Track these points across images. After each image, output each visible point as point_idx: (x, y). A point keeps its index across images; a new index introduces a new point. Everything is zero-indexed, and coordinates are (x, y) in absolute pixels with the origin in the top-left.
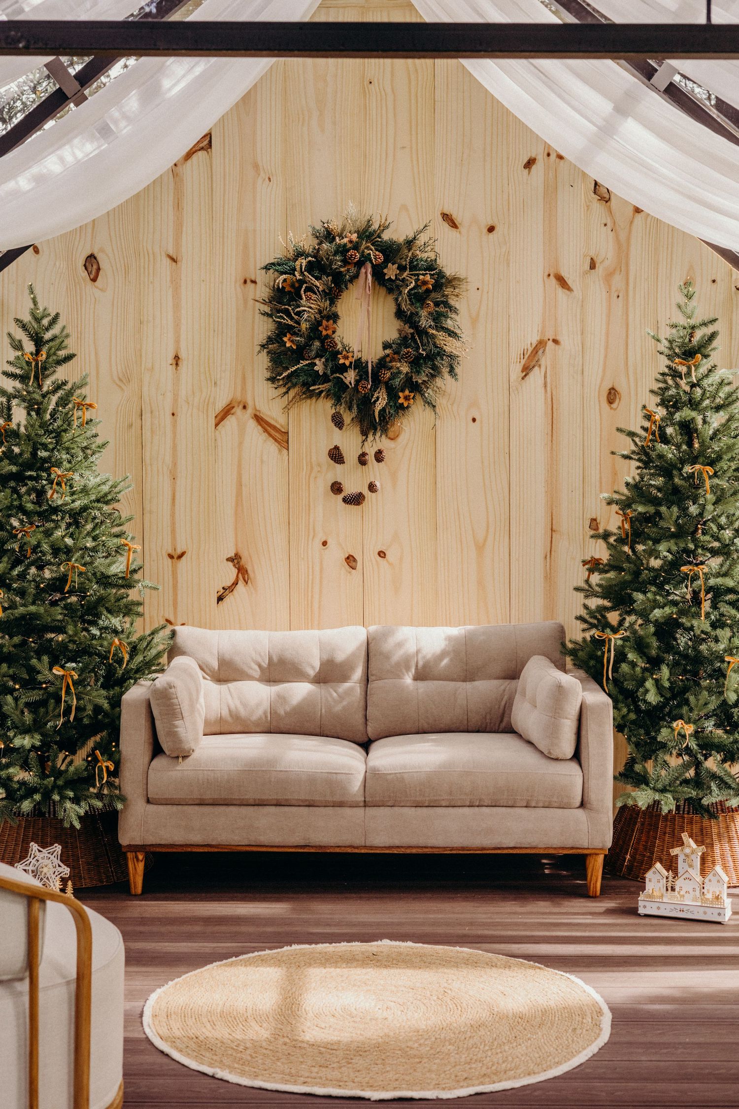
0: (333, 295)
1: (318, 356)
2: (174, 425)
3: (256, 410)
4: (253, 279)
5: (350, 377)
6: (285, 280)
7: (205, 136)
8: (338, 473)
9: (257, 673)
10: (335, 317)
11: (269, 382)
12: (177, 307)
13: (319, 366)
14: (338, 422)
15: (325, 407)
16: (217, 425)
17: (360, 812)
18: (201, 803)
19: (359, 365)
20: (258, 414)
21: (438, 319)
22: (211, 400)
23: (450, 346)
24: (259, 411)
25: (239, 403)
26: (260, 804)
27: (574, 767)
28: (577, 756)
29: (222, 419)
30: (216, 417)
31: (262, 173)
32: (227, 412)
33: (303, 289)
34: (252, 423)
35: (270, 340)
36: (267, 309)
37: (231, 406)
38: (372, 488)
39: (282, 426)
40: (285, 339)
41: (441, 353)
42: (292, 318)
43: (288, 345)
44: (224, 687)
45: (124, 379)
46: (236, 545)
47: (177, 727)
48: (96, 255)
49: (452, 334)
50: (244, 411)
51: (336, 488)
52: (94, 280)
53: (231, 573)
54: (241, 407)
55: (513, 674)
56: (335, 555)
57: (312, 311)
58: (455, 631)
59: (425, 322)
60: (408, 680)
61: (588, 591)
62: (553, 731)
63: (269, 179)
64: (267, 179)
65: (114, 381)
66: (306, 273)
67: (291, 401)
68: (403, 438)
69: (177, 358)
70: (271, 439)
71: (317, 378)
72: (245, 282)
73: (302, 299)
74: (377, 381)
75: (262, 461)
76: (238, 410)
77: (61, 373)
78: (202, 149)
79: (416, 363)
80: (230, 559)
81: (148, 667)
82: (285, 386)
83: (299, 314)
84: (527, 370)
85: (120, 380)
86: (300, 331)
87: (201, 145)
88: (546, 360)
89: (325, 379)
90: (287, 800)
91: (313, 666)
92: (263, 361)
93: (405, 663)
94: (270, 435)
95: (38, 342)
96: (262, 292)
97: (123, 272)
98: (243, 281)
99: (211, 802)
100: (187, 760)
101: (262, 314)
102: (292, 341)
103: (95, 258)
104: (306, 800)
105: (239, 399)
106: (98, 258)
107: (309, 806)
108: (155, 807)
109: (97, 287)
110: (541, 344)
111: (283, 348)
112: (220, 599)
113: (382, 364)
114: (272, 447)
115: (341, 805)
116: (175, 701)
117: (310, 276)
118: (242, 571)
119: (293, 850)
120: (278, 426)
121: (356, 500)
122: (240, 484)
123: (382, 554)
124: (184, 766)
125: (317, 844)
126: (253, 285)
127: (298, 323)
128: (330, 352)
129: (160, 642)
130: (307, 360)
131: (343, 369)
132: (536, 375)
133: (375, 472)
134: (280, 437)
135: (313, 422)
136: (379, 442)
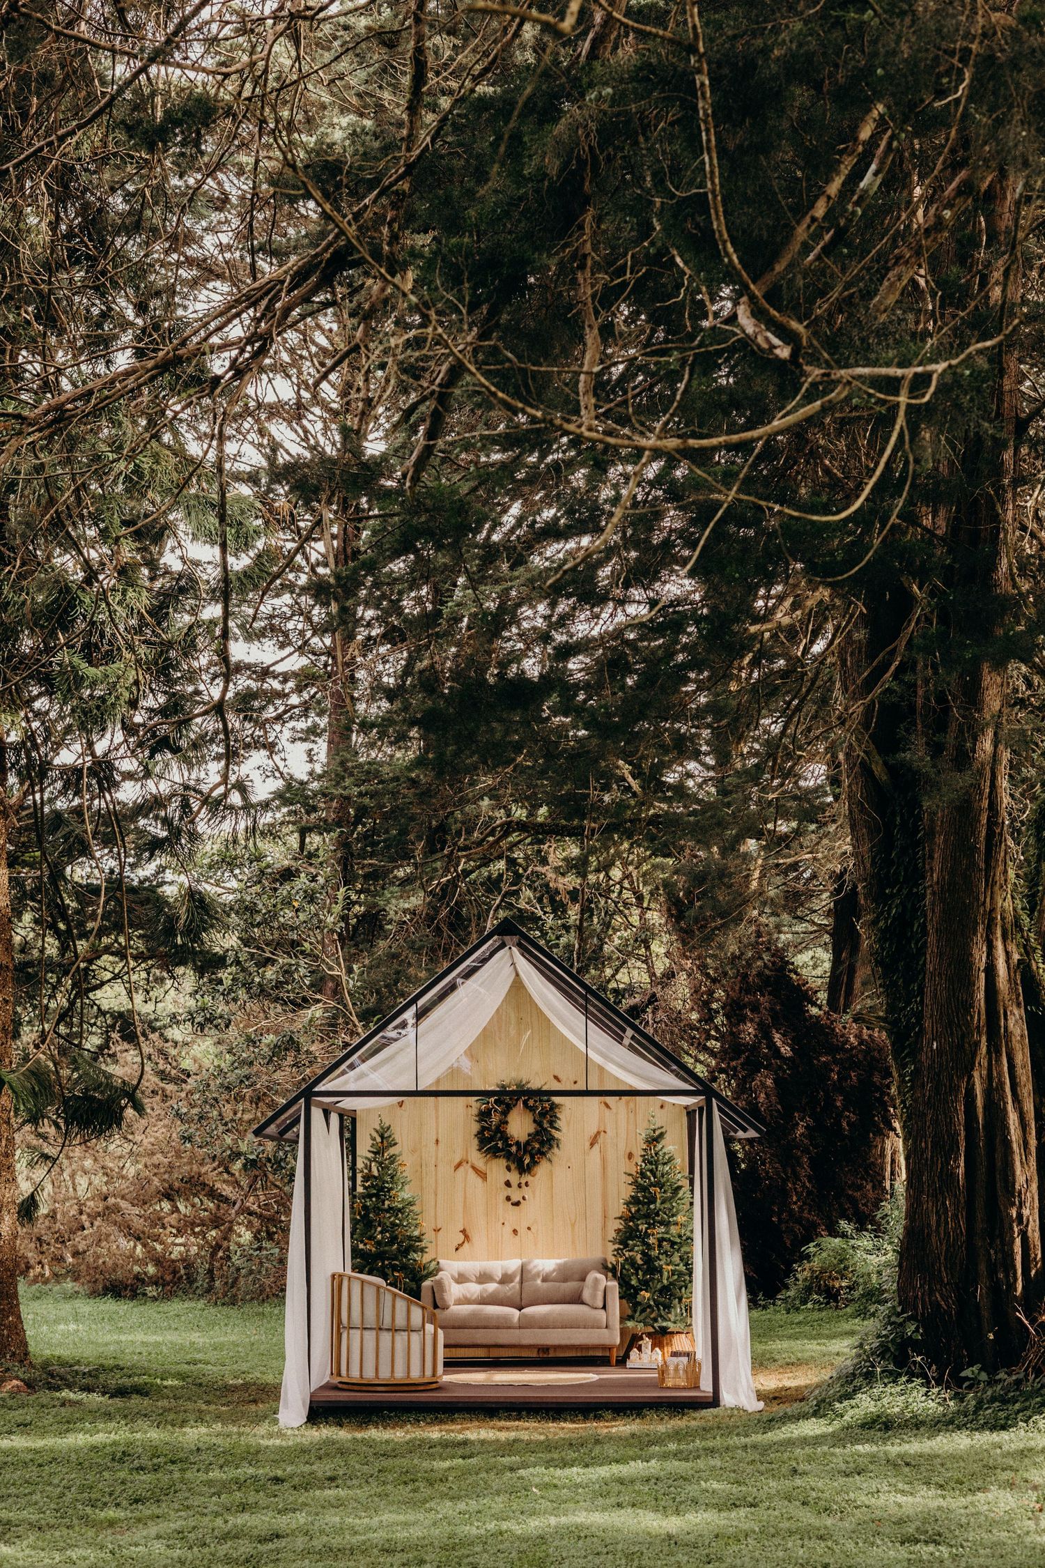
0: (505, 1113)
1: (500, 1140)
2: (436, 1171)
3: (472, 1164)
4: (471, 1106)
5: (514, 1149)
6: (485, 1108)
8: (509, 1191)
9: (474, 1280)
10: (507, 1123)
11: (479, 1151)
12: (437, 1119)
13: (500, 1144)
14: (509, 1169)
15: (503, 1163)
16: (455, 1170)
17: (517, 1331)
18: (454, 1328)
19: (518, 1143)
21: (551, 1123)
22: (453, 1158)
23: (556, 1134)
24: (474, 1164)
25: (465, 1160)
26: (477, 1327)
27: (602, 1312)
28: (604, 1307)
29: (458, 1168)
30: (455, 1167)
31: (474, 1059)
32: (459, 1165)
33: (493, 1112)
34: (470, 1170)
35: (478, 1133)
36: (477, 1119)
37: (462, 1162)
38: (524, 1198)
39: (484, 1171)
40: (485, 1133)
41: (553, 1138)
42: (488, 1124)
43: (486, 1135)
44: (462, 1285)
45: (414, 1151)
46: (464, 1224)
47: (444, 1297)
49: (558, 1130)
50: (467, 1164)
51: (508, 1199)
52: (401, 1106)
53: (462, 1237)
54: (466, 1162)
55: (583, 1280)
56: (508, 1229)
57: (497, 1120)
58: (560, 1261)
59: (546, 1125)
60: (539, 1282)
61: (614, 1242)
62: (594, 1296)
63: (478, 1061)
65: (409, 1151)
66: (494, 1105)
67: (488, 1160)
68: (538, 1176)
69: (437, 1141)
70: (479, 1177)
71: (499, 1150)
73: (492, 1115)
74: (525, 1151)
75: (475, 1187)
76: (465, 1164)
77: (392, 1151)
79: (542, 1143)
80: (461, 1231)
81: (430, 1274)
82: (485, 1153)
83: (491, 1122)
84: (592, 1145)
86: (491, 1129)
88: (600, 1140)
89: (503, 1150)
90: (488, 1327)
91: (498, 1276)
92: (476, 1142)
93: (538, 1274)
94: (479, 1175)
95: (382, 1137)
96: (475, 1111)
98: (467, 1107)
99: (457, 1327)
100: (448, 1311)
101: (475, 1121)
102: (488, 1134)
104: (495, 1327)
107: (497, 1329)
109: (402, 1110)
110: (599, 1133)
111: (484, 1137)
112: (458, 1248)
113: (528, 1143)
114: (480, 1180)
115: (509, 1328)
116: (442, 1288)
117: (496, 1106)
118: (467, 1237)
120: (482, 1171)
121: (517, 1204)
122: (465, 1197)
123: (529, 1228)
126: (471, 1109)
127: (491, 1125)
128: (505, 1138)
129: (434, 1265)
130: (495, 1142)
131: (511, 1145)
132: (596, 1147)
133: (526, 1192)
134: (483, 1175)
135: (498, 1170)
136: (526, 1178)
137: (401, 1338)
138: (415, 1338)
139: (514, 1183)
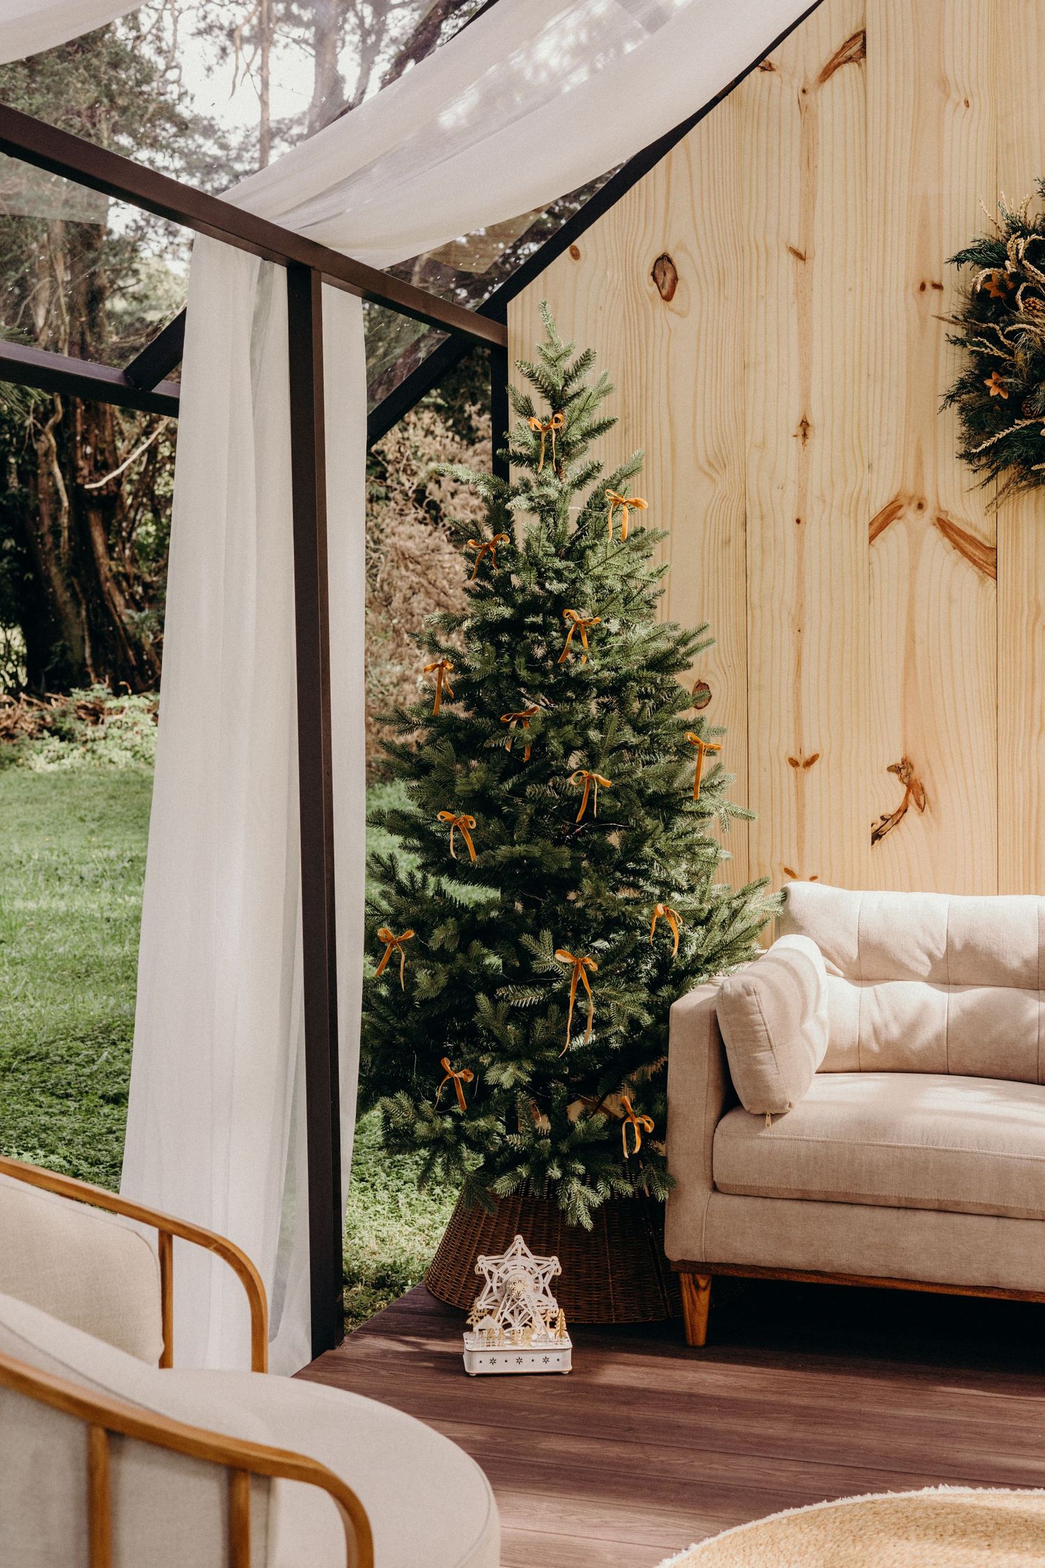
2: (800, 538)
3: (940, 510)
4: (937, 281)
6: (988, 278)
7: (854, 37)
9: (925, 968)
11: (964, 461)
12: (805, 338)
16: (872, 538)
18: (805, 1198)
20: (943, 517)
22: (864, 493)
24: (947, 513)
25: (911, 498)
26: (909, 1206)
29: (881, 528)
30: (871, 524)
31: (954, 95)
32: (889, 515)
33: (1019, 292)
34: (934, 534)
35: (963, 386)
36: (960, 332)
37: (897, 504)
39: (986, 538)
40: (988, 383)
42: (1001, 346)
43: (993, 392)
44: (867, 991)
45: (716, 464)
46: (905, 744)
47: (760, 1063)
48: (671, 256)
50: (920, 512)
52: (668, 298)
53: (894, 792)
54: (914, 505)
57: (1038, 331)
63: (967, 103)
64: (963, 104)
65: (700, 468)
66: (1025, 262)
67: (1001, 493)
69: (805, 424)
70: (966, 559)
72: (923, 287)
73: (1017, 309)
75: (950, 599)
76: (909, 513)
77: (595, 451)
78: (850, 59)
80: (895, 769)
81: (728, 952)
82: (990, 467)
83: (1012, 336)
85: (710, 464)
86: (1013, 366)
87: (848, 53)
90: (957, 1203)
92: (951, 424)
94: (965, 553)
95: (557, 399)
96: (953, 303)
97: (716, 284)
98: (918, 286)
99: (822, 1197)
100: (780, 1122)
101: (954, 343)
102: (1001, 386)
103: (670, 261)
104: (991, 1206)
105: (911, 491)
106: (675, 261)
107: (998, 1217)
108: (728, 1198)
109: (671, 310)
111: (984, 400)
112: (877, 836)
114: (968, 574)
116: (757, 1017)
117: (1033, 268)
118: (914, 789)
119: (969, 1293)
120: (979, 537)
122: (911, 639)
124: (775, 1131)
125: (1013, 1286)
126: (937, 291)
127: (1011, 353)
129: (759, 905)
130: (1027, 418)
134: (982, 557)
135: (1036, 528)
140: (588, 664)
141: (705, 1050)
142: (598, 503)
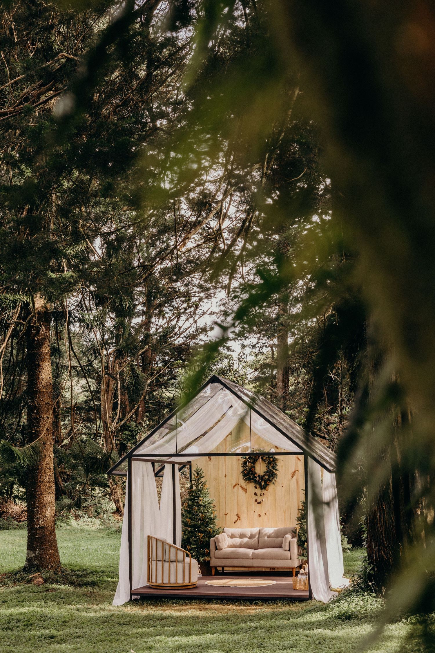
0: (254, 463)
1: (251, 474)
2: (225, 488)
3: (241, 485)
4: (240, 460)
5: (258, 479)
6: (244, 460)
7: (230, 433)
8: (256, 497)
9: (238, 537)
10: (254, 467)
11: (243, 480)
12: (225, 466)
13: (251, 477)
14: (256, 487)
15: (253, 485)
16: (233, 488)
17: (251, 560)
18: (224, 558)
19: (259, 476)
21: (273, 467)
22: (232, 483)
23: (276, 472)
26: (234, 558)
27: (289, 552)
28: (289, 550)
32: (235, 486)
33: (247, 462)
34: (240, 488)
35: (243, 471)
36: (242, 466)
38: (262, 500)
40: (245, 471)
41: (275, 474)
42: (246, 468)
44: (232, 539)
45: (216, 479)
46: (237, 512)
47: (220, 545)
49: (277, 470)
50: (239, 485)
51: (256, 501)
52: (210, 460)
53: (236, 518)
55: (284, 537)
56: (256, 514)
57: (250, 466)
58: (276, 529)
59: (270, 468)
60: (266, 538)
64: (242, 440)
65: (214, 480)
67: (247, 483)
68: (269, 490)
69: (226, 475)
72: (238, 460)
73: (248, 464)
74: (262, 480)
75: (242, 495)
76: (237, 485)
77: (203, 480)
78: (230, 435)
79: (269, 476)
80: (236, 515)
81: (217, 534)
82: (246, 481)
84: (292, 477)
86: (248, 470)
88: (296, 474)
89: (252, 479)
90: (239, 558)
91: (248, 535)
92: (241, 475)
93: (266, 535)
94: (243, 490)
95: (198, 474)
96: (241, 462)
97: (215, 459)
99: (226, 558)
105: (238, 483)
107: (242, 559)
108: (216, 559)
109: (210, 462)
110: (295, 471)
111: (245, 473)
112: (234, 523)
113: (264, 476)
114: (244, 492)
115: (248, 559)
116: (219, 539)
117: (249, 460)
118: (239, 517)
120: (245, 488)
121: (260, 503)
122: (238, 500)
123: (265, 514)
124: (221, 551)
125: (244, 566)
128: (254, 473)
129: (220, 530)
130: (249, 476)
131: (256, 477)
132: (294, 477)
133: (264, 498)
134: (245, 490)
135: (251, 487)
136: (264, 491)
137: (173, 565)
138: (180, 565)
139: (259, 494)
140: (201, 503)
141: (214, 543)
142: (202, 485)
